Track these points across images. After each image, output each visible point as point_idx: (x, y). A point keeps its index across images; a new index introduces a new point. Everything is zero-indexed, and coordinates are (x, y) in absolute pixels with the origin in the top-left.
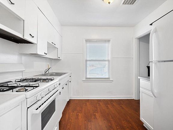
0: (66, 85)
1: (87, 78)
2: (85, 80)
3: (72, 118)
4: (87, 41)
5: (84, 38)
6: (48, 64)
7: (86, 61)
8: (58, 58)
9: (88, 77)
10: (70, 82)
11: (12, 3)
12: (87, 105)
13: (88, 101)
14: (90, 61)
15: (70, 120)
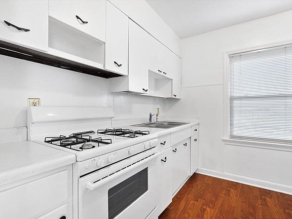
0: (186, 145)
1: (232, 137)
2: (228, 139)
3: (190, 211)
4: (232, 56)
5: (226, 52)
6: (158, 106)
7: (232, 99)
8: (174, 97)
9: (235, 133)
10: (196, 140)
11: (84, 22)
12: (229, 195)
13: (235, 185)
14: (240, 98)
15: (186, 215)
